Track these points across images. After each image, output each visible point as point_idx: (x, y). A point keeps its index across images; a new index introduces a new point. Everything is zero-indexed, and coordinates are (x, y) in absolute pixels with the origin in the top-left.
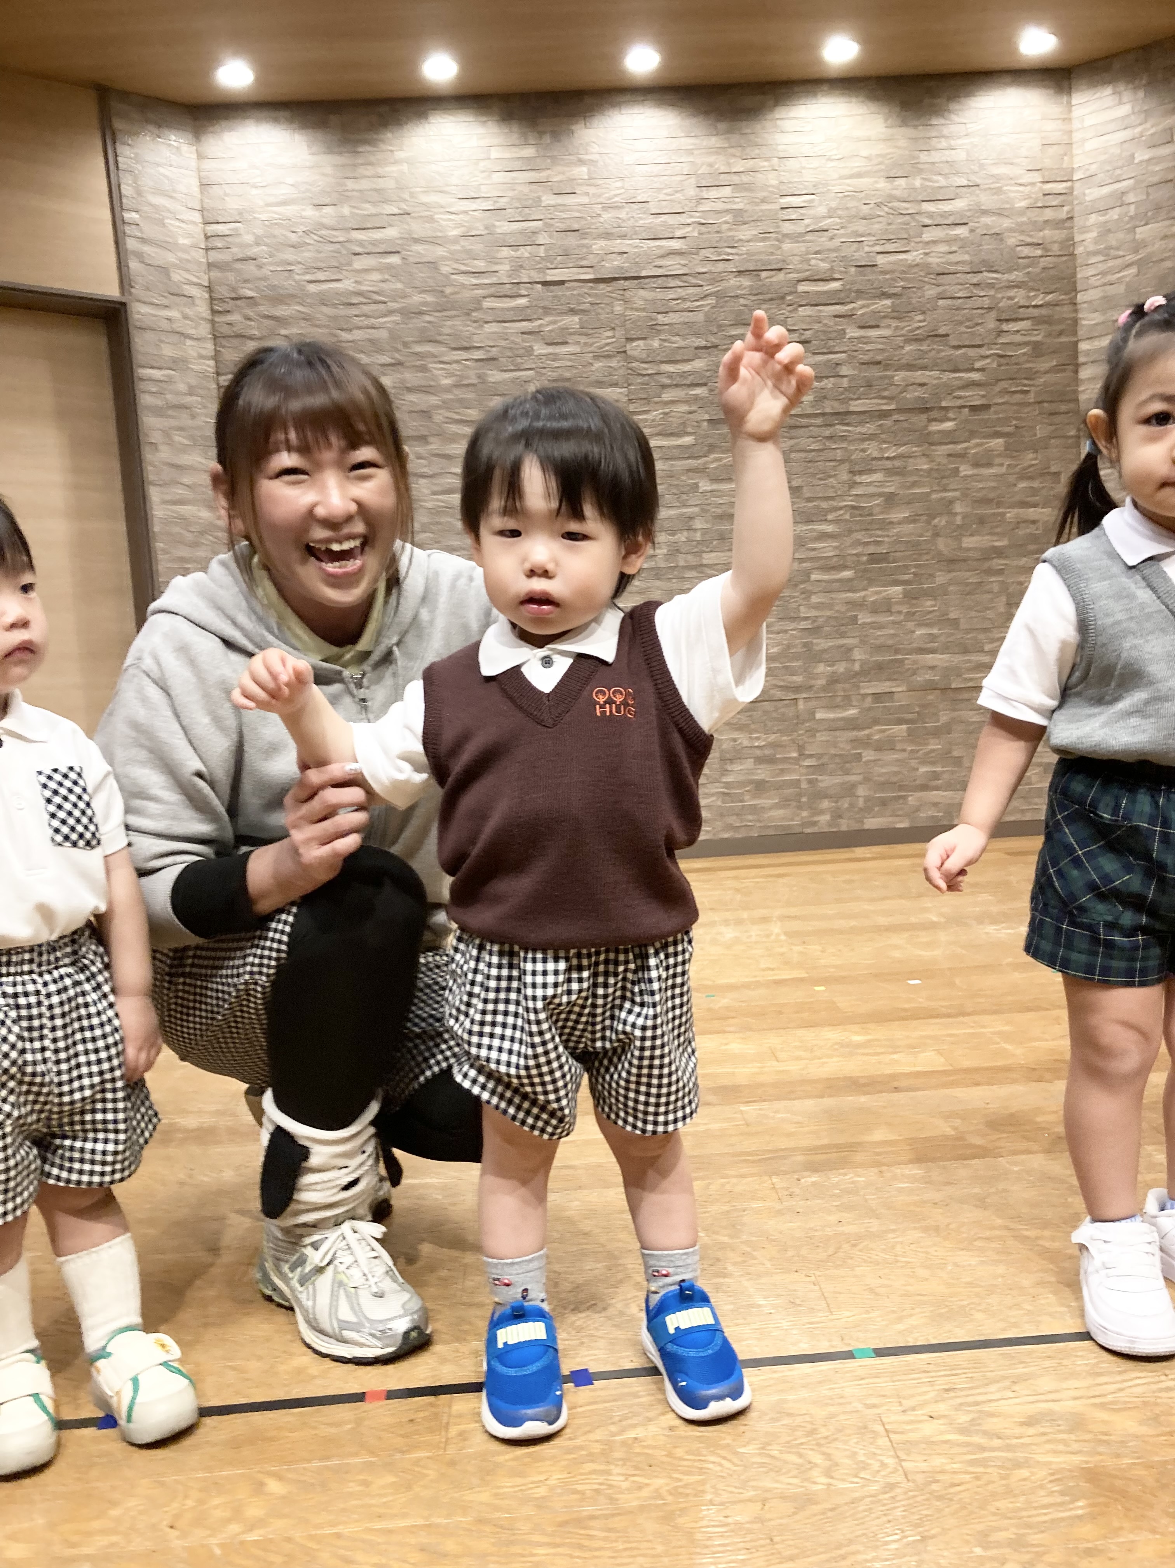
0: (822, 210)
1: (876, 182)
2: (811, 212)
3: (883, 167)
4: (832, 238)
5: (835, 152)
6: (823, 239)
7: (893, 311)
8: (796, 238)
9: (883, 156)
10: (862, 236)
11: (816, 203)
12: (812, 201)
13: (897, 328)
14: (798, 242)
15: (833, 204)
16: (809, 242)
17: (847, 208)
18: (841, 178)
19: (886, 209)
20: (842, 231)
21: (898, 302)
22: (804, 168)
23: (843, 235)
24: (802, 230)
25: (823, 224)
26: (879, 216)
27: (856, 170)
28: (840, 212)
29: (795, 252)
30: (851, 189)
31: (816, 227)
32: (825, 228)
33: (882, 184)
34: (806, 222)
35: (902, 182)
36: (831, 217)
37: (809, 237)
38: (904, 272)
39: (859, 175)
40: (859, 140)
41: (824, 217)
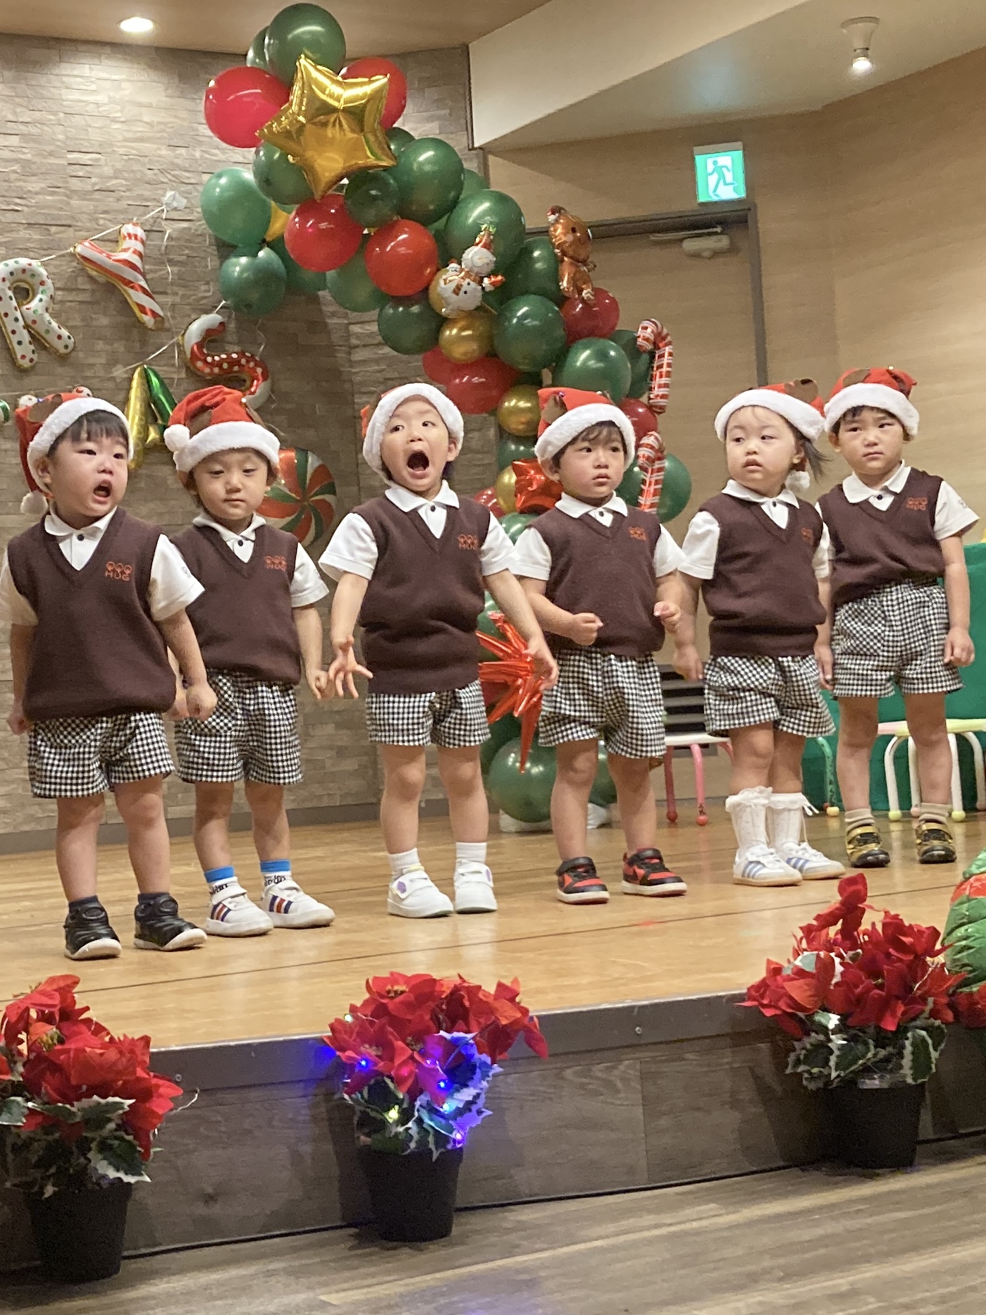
0: (108, 171)
1: (160, 149)
2: (97, 171)
3: (166, 135)
4: (118, 200)
5: (119, 115)
6: (111, 199)
7: (180, 279)
8: (84, 195)
9: (165, 124)
10: (146, 200)
11: (102, 162)
12: (98, 160)
13: (183, 296)
14: (85, 199)
15: (119, 165)
16: (98, 200)
17: (132, 171)
18: (126, 140)
19: (169, 176)
20: (127, 194)
21: (183, 269)
22: (90, 126)
23: (129, 198)
24: (89, 188)
25: (111, 184)
26: (163, 183)
27: (138, 135)
28: (126, 175)
29: (84, 210)
30: (134, 152)
31: (104, 187)
32: (112, 188)
33: (164, 152)
34: (93, 180)
35: (183, 151)
36: (117, 178)
37: (97, 196)
38: (187, 241)
39: (141, 140)
40: (140, 105)
41: (111, 178)
